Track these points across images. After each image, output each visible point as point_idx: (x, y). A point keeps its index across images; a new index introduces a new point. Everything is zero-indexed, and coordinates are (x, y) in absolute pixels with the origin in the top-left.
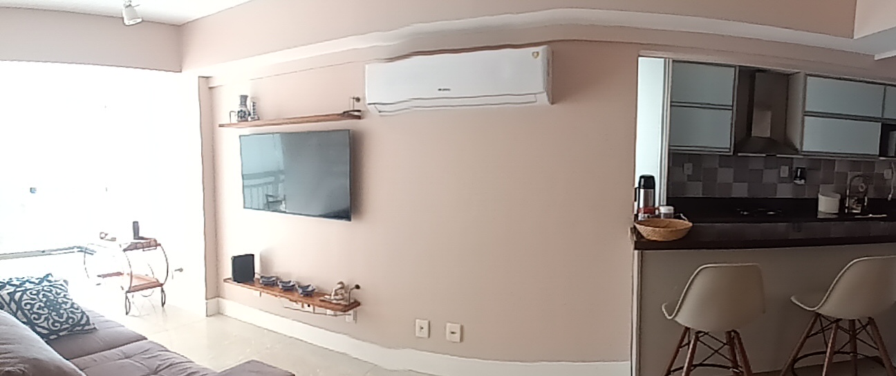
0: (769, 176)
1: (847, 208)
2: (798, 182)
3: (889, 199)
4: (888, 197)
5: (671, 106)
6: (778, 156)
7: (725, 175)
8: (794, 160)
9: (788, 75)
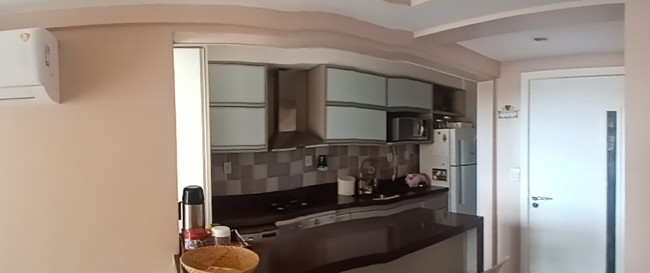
0: (296, 168)
1: (361, 189)
2: (321, 169)
3: (393, 179)
4: (392, 177)
5: (210, 106)
6: (307, 147)
7: (260, 172)
8: (317, 150)
9: (308, 71)
